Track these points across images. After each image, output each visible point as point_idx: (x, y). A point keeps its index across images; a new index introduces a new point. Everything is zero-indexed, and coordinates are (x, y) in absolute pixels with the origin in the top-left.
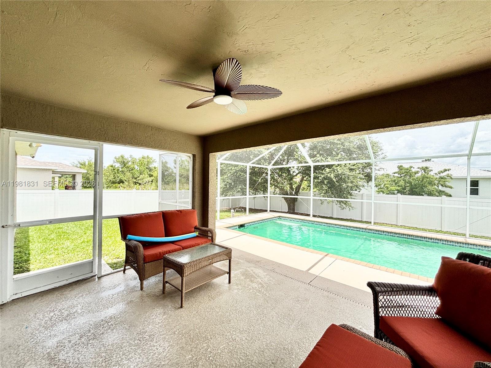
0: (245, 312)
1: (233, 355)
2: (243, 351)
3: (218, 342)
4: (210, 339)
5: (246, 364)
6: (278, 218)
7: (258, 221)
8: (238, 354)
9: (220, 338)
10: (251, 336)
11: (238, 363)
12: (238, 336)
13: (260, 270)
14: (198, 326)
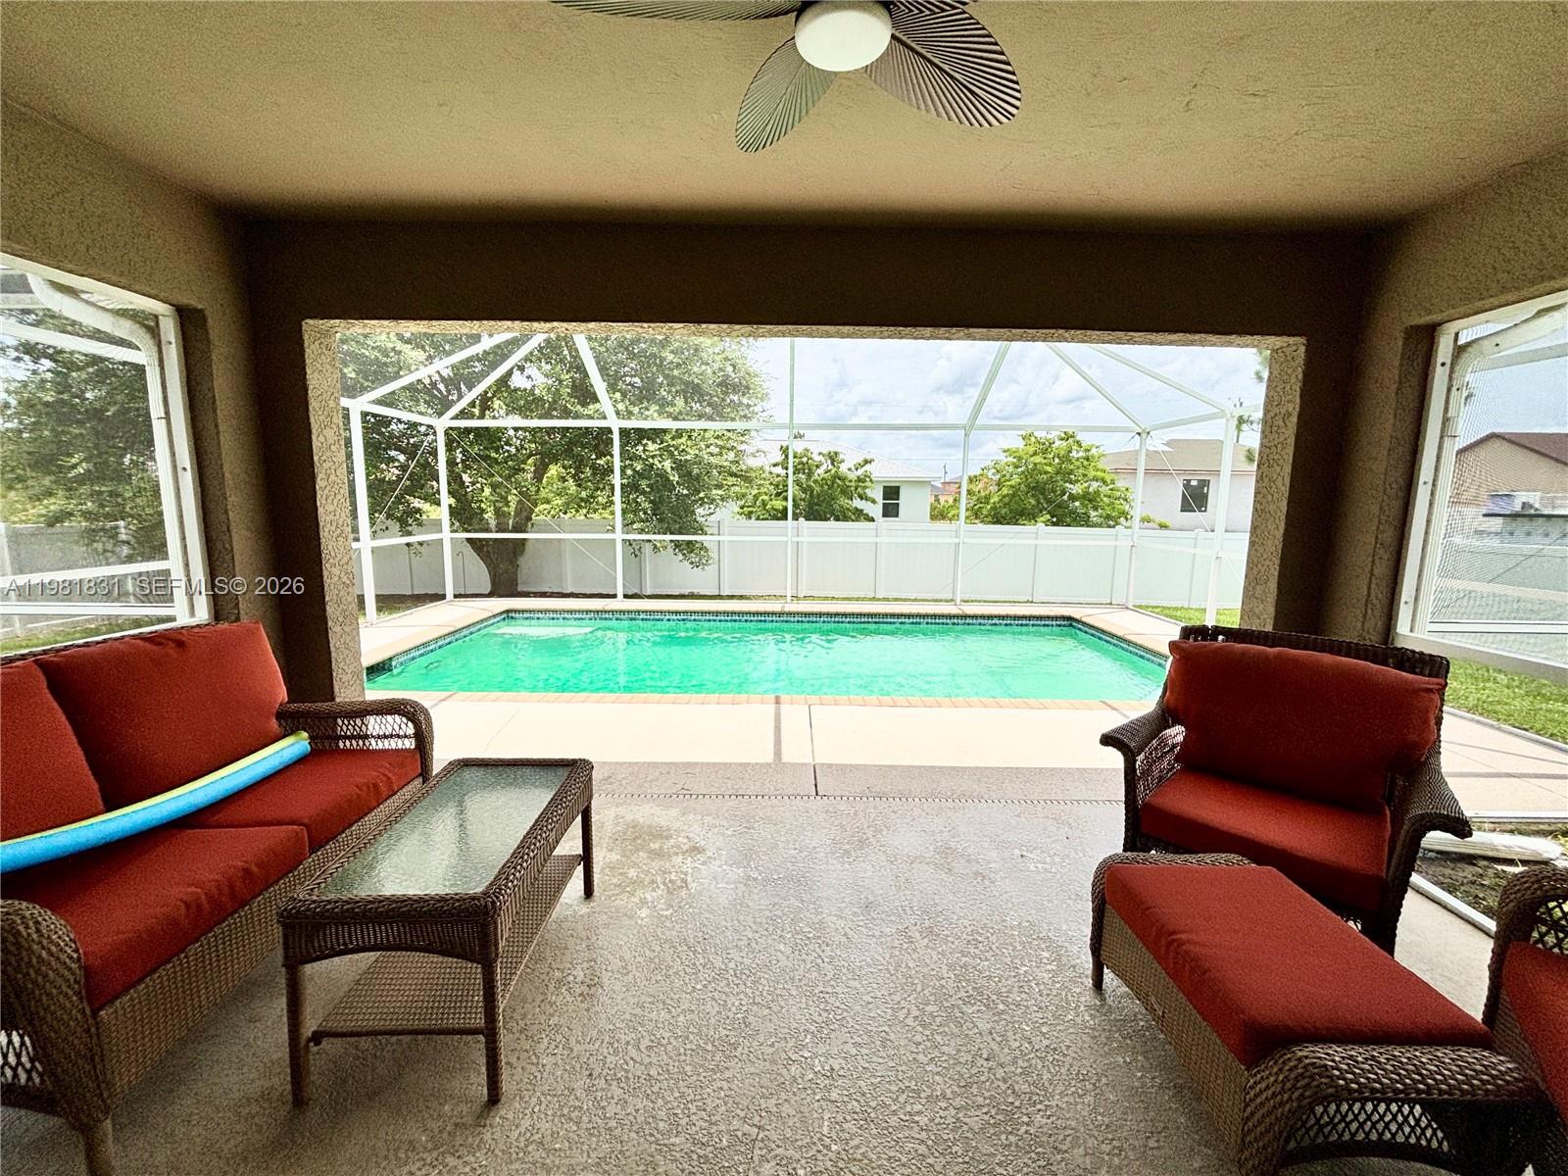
0: (754, 966)
1: (886, 1125)
2: (894, 1088)
3: (796, 1120)
4: (761, 1136)
5: (945, 1118)
6: (503, 617)
7: (436, 640)
8: (894, 1108)
9: (786, 1105)
10: (858, 1027)
11: (924, 1134)
12: (828, 1055)
13: (647, 806)
14: (661, 1125)
